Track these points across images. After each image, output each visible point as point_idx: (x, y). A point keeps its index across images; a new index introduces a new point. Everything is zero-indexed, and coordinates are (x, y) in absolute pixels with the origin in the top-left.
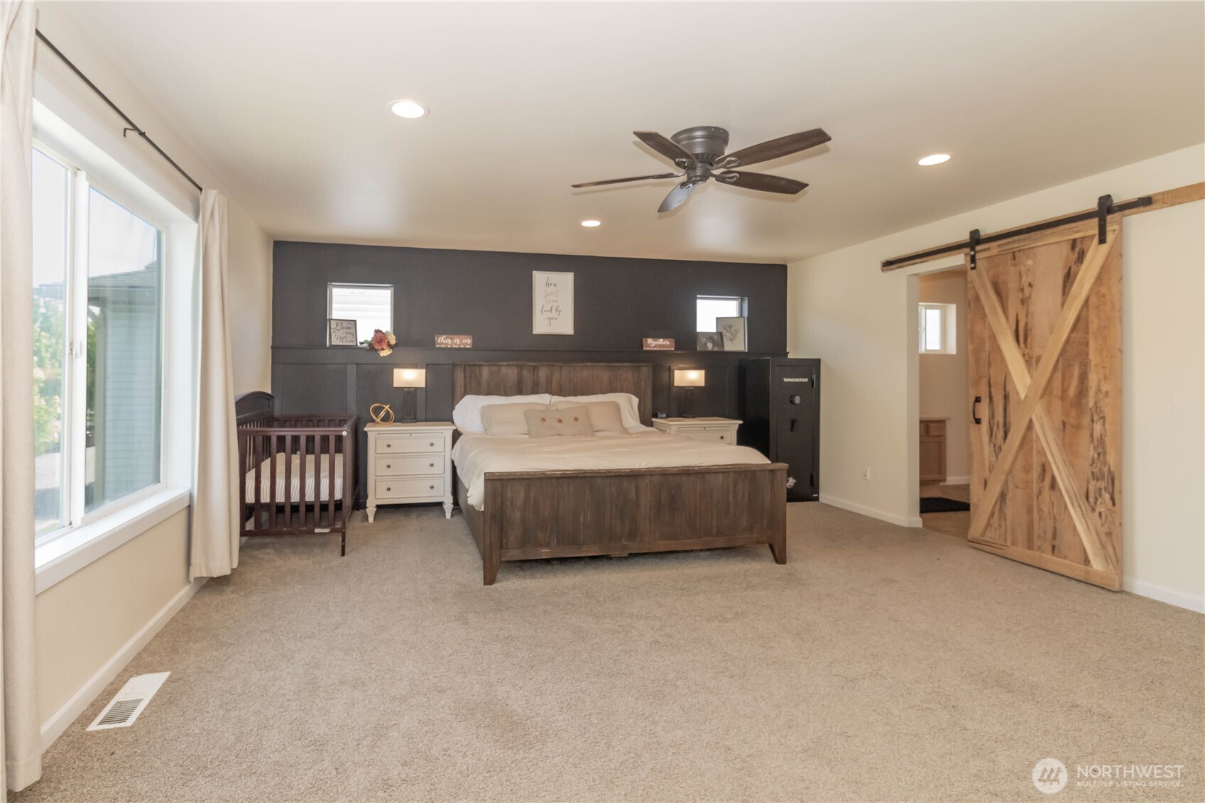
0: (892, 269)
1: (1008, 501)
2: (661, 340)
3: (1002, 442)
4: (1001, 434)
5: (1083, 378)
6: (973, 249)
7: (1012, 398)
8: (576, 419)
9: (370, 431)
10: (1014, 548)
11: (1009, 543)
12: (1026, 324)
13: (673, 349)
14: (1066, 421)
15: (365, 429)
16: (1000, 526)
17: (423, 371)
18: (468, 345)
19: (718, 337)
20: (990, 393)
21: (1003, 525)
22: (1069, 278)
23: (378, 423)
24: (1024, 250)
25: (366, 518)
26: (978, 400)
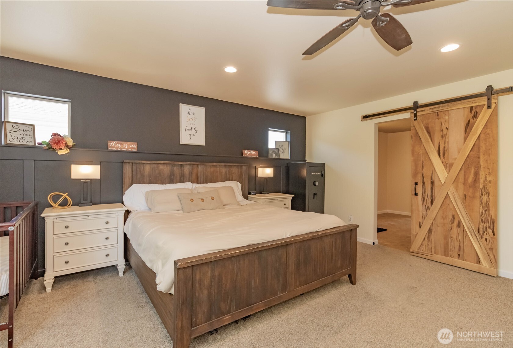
0: (367, 120)
1: (433, 233)
2: (252, 151)
3: (430, 204)
4: (429, 201)
5: (477, 174)
6: (415, 110)
7: (436, 183)
8: (213, 198)
9: (47, 216)
10: (436, 256)
11: (433, 253)
12: (444, 147)
13: (257, 156)
14: (466, 194)
15: (42, 215)
16: (428, 244)
17: (99, 167)
18: (134, 149)
19: (277, 151)
20: (423, 180)
21: (430, 245)
22: (468, 126)
23: (55, 207)
24: (443, 111)
25: (44, 288)
26: (416, 184)
